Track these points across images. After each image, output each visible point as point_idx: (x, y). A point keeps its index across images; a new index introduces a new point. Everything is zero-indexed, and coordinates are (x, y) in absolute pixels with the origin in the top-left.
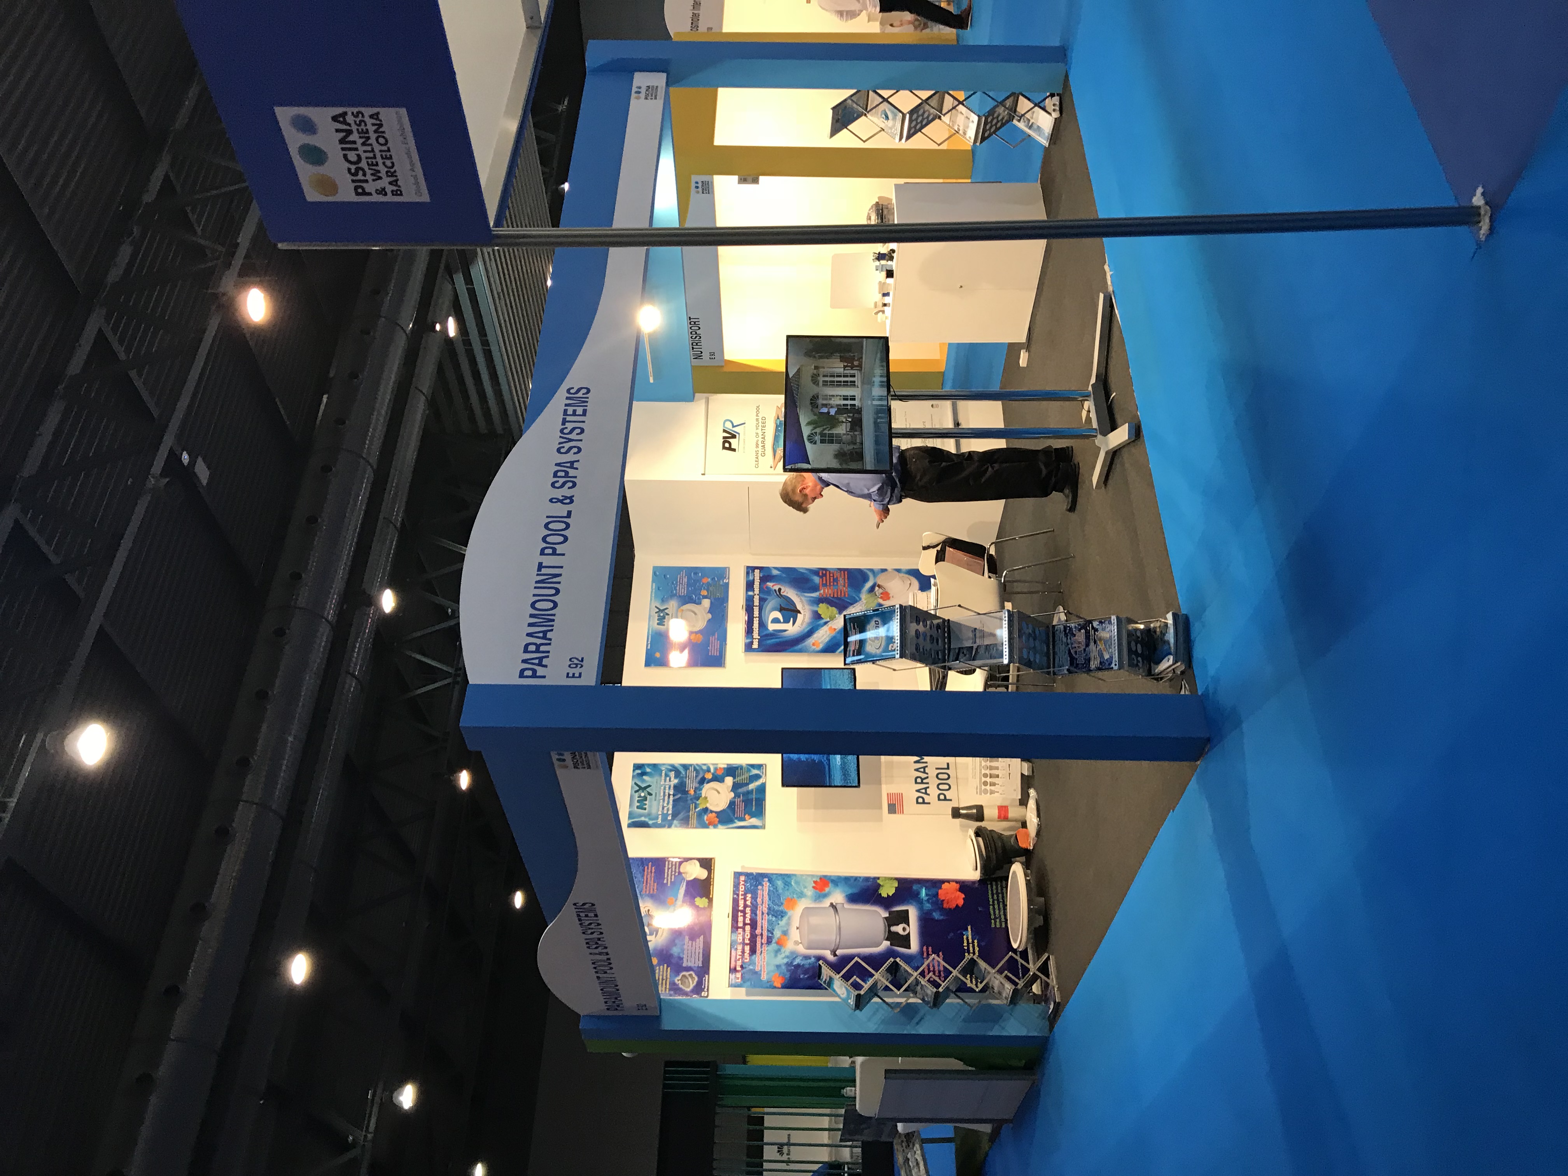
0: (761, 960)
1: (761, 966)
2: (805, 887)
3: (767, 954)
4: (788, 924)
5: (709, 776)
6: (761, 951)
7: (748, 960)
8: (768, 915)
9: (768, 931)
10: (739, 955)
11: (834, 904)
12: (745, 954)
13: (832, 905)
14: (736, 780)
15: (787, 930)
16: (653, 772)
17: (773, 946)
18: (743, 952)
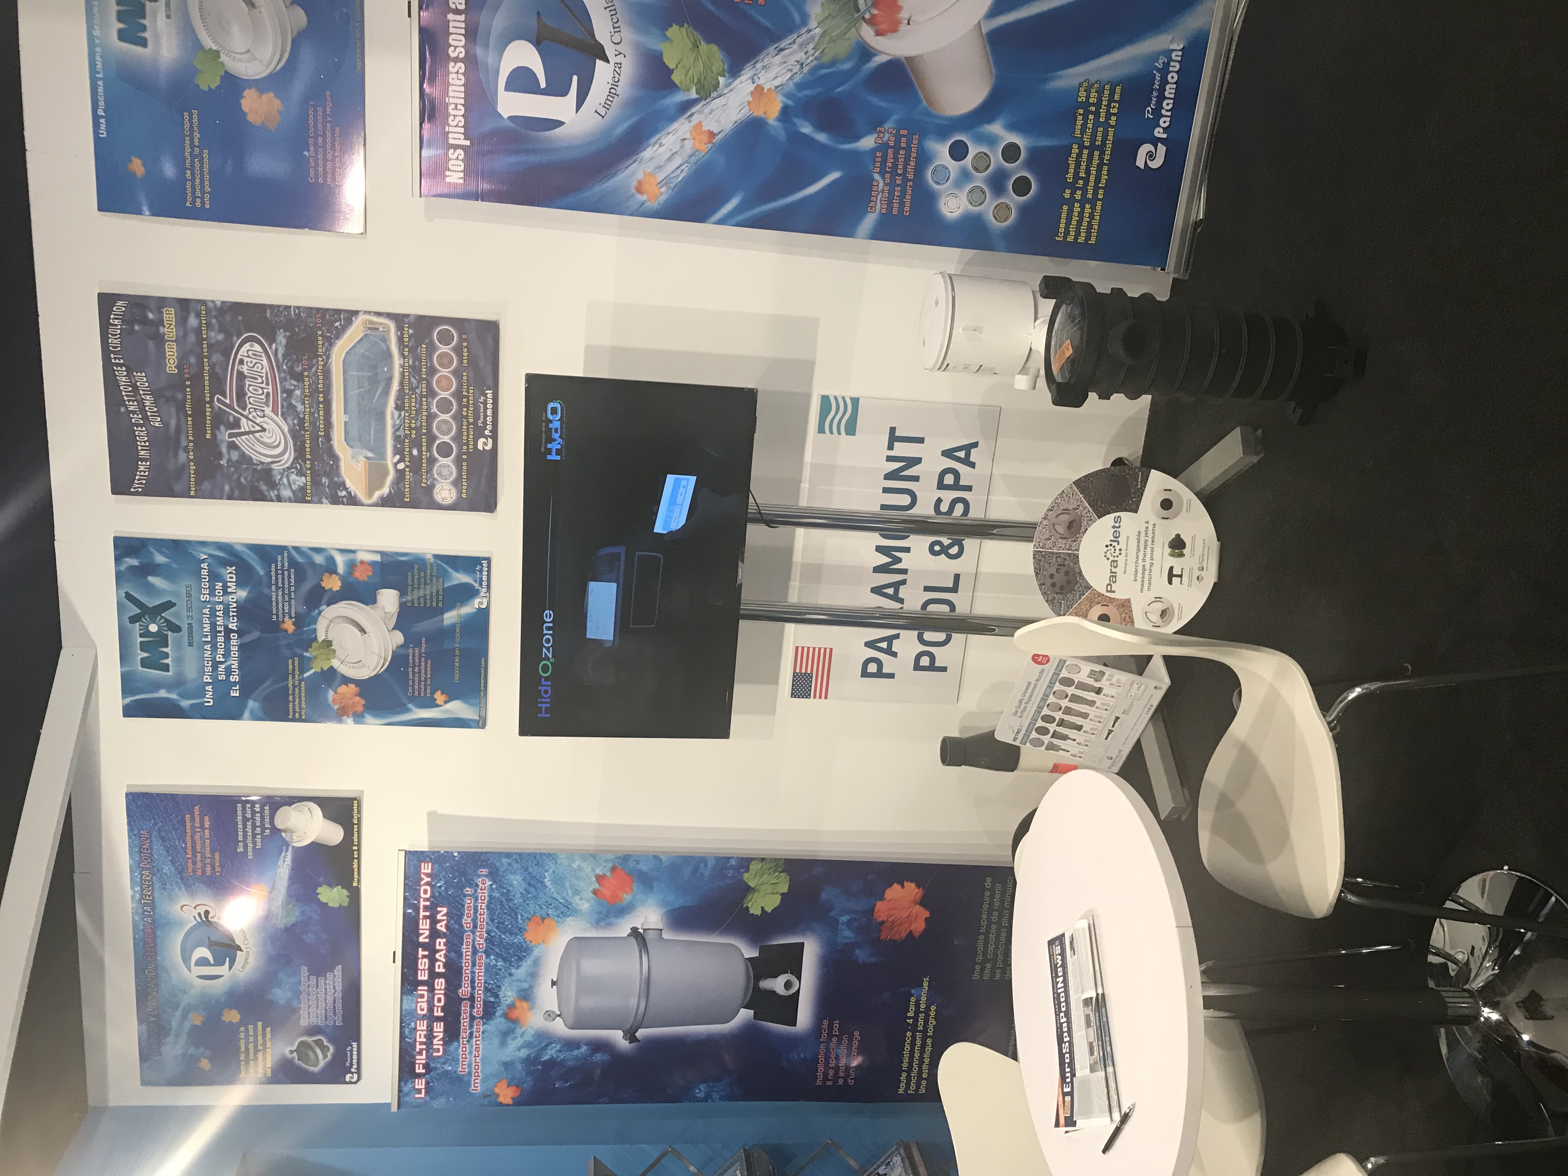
0: (471, 1053)
1: (470, 1065)
2: (577, 892)
3: (483, 1038)
4: (534, 975)
5: (333, 584)
6: (471, 1034)
7: (440, 1054)
8: (488, 956)
9: (487, 990)
10: (421, 1043)
11: (641, 931)
12: (435, 1041)
13: (635, 932)
14: (409, 598)
15: (531, 987)
16: (175, 566)
17: (498, 1022)
18: (430, 1036)
